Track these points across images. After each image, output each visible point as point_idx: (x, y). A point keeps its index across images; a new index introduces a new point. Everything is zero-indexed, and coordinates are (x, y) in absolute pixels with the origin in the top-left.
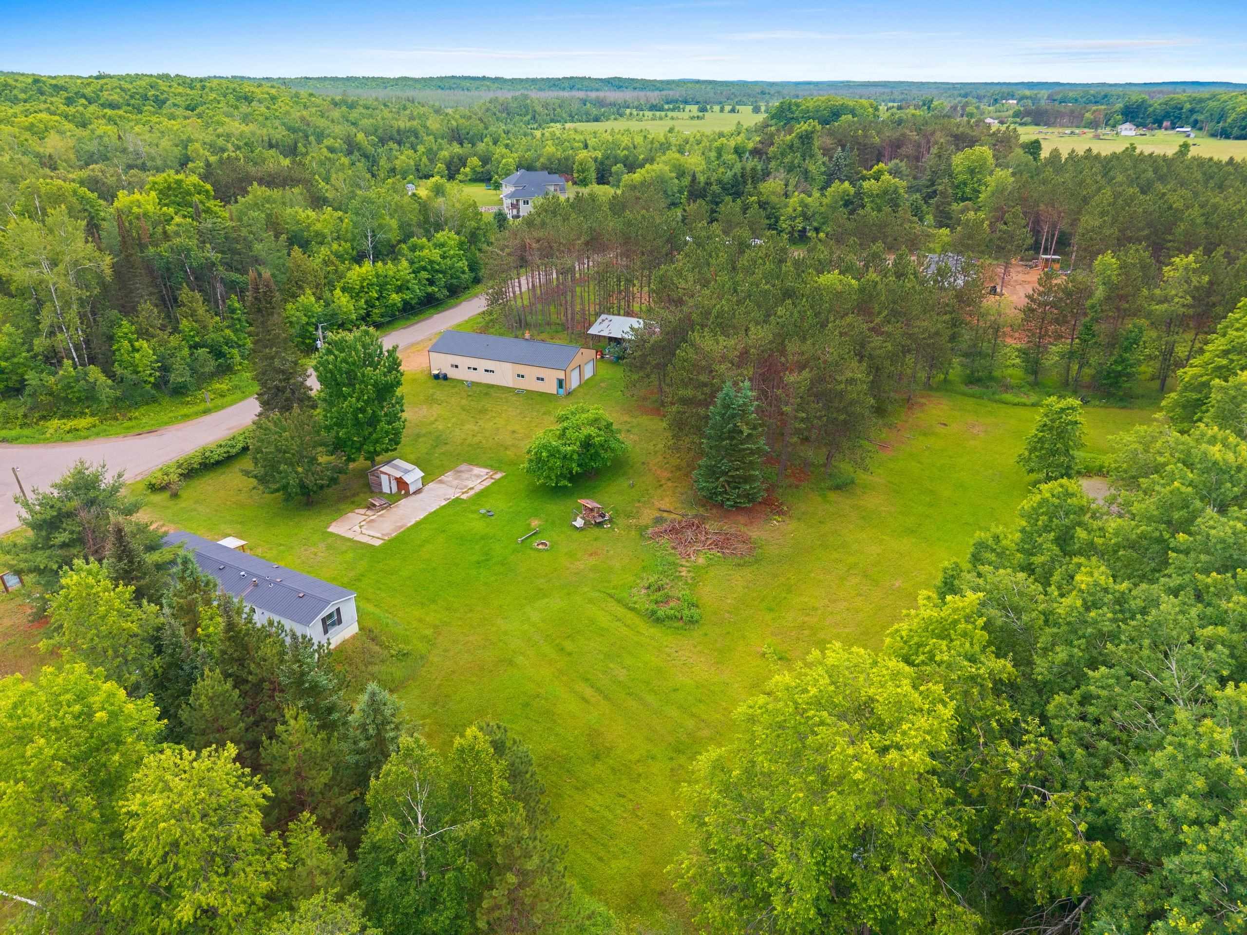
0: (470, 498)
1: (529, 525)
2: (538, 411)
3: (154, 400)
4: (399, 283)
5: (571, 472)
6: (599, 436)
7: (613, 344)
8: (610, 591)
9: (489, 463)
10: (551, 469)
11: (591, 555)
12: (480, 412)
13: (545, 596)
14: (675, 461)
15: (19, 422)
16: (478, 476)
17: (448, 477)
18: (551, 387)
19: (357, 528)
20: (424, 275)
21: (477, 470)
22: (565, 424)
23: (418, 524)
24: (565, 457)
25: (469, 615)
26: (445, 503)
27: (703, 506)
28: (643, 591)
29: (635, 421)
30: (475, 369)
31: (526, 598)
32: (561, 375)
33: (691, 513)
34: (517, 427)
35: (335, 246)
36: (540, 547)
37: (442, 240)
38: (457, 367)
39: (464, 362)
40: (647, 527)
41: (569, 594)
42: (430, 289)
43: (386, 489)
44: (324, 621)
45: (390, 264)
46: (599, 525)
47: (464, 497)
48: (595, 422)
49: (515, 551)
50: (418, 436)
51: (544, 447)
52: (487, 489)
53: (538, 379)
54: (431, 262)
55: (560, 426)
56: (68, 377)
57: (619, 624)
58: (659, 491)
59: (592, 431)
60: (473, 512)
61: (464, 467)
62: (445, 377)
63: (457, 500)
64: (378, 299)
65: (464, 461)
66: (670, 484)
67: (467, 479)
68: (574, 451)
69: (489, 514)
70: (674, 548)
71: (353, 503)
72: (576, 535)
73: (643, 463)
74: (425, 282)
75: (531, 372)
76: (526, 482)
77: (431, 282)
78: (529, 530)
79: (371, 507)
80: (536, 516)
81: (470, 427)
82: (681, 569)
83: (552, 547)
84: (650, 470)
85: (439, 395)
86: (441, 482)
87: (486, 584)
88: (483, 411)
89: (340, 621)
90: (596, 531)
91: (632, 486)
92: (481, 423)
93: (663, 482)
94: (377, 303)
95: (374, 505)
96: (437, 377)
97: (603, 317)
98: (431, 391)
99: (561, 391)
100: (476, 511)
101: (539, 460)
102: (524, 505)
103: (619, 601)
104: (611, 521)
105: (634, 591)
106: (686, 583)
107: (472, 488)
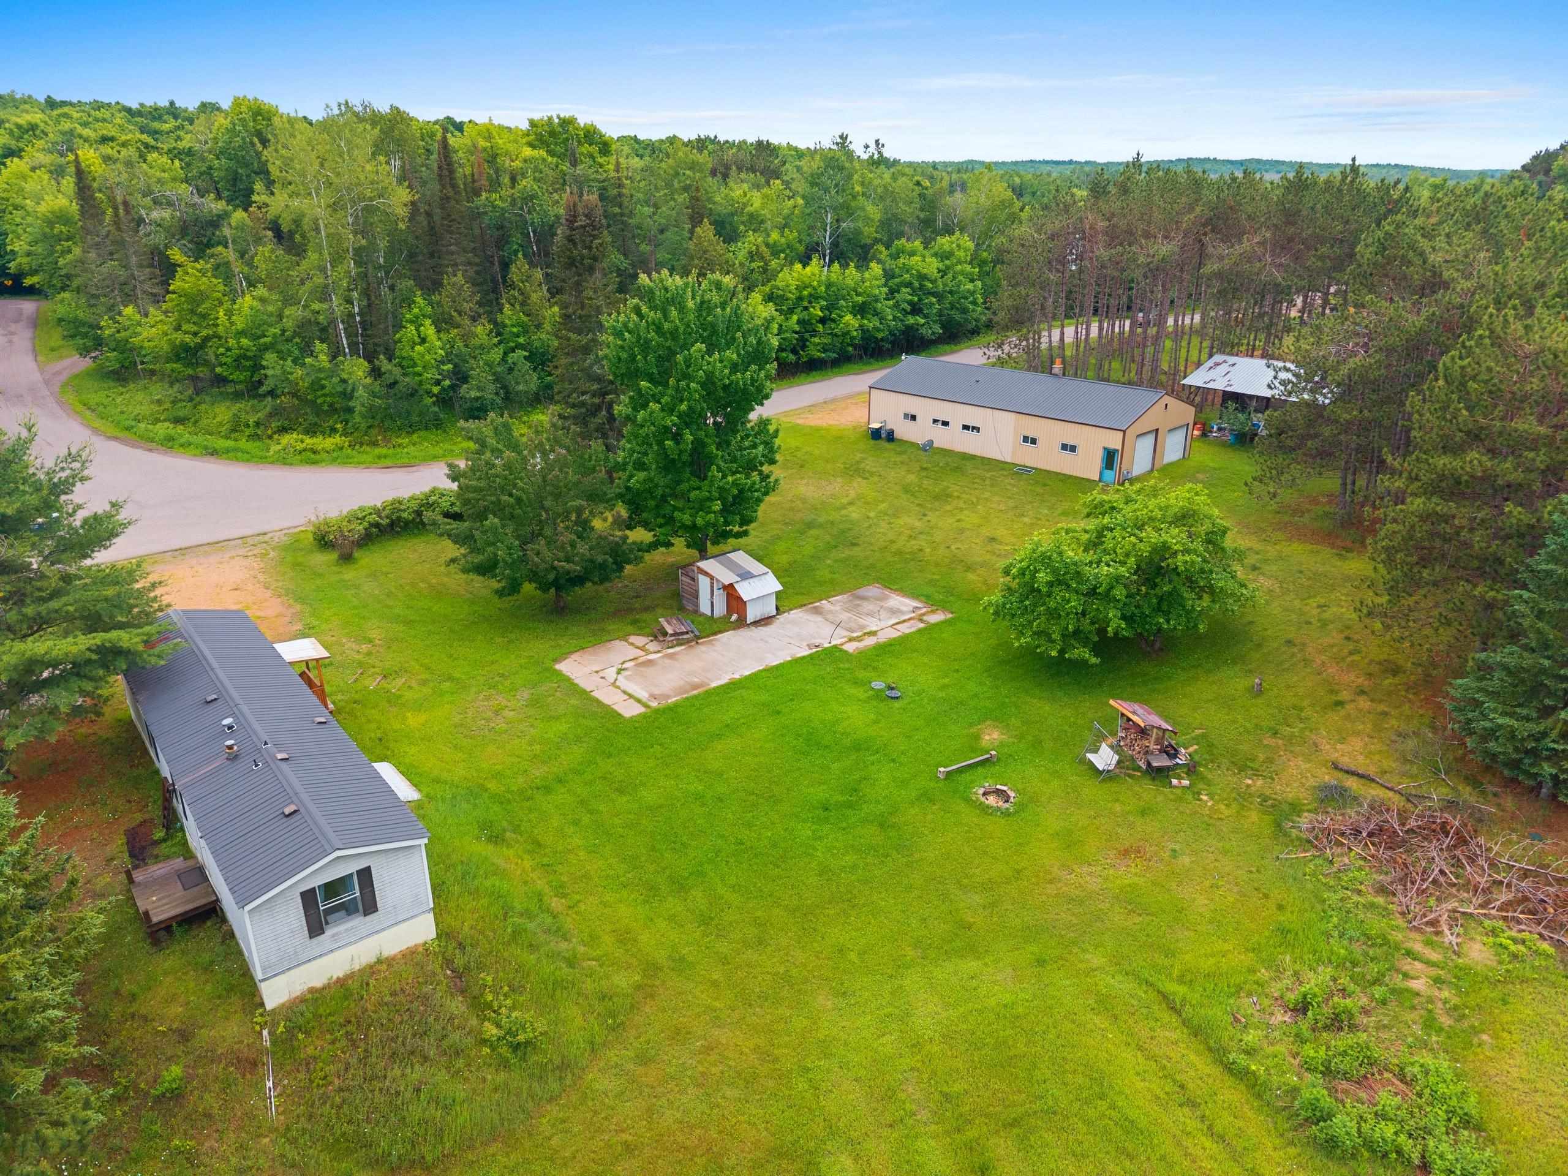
0: (861, 652)
1: (977, 737)
2: (1051, 508)
3: (437, 424)
4: (860, 299)
5: (1102, 632)
6: (1187, 551)
7: (1231, 405)
8: (1171, 987)
9: (928, 590)
10: (1054, 615)
11: (1126, 853)
12: (936, 498)
13: (972, 950)
14: (1376, 650)
15: (248, 432)
16: (894, 612)
17: (835, 605)
18: (1088, 465)
19: (611, 673)
20: (905, 294)
21: (897, 601)
22: (1106, 520)
23: (733, 686)
24: (1093, 592)
25: (751, 955)
26: (806, 652)
27: (1473, 781)
28: (1280, 1017)
29: (1272, 551)
30: (945, 423)
31: (917, 944)
32: (1114, 441)
33: (1438, 794)
34: (1001, 532)
35: (775, 236)
36: (992, 800)
37: (946, 247)
38: (914, 418)
39: (927, 409)
40: (1296, 808)
41: (1041, 962)
42: (911, 320)
43: (705, 608)
44: (308, 898)
45: (852, 270)
46: (1159, 774)
47: (850, 647)
48: (1184, 518)
49: (926, 797)
50: (810, 525)
51: (1045, 560)
52: (904, 639)
53: (1064, 447)
54: (922, 277)
55: (1092, 524)
56: (320, 370)
57: (1186, 1118)
58: (1335, 717)
59: (1174, 537)
60: (856, 683)
61: (873, 591)
62: (891, 437)
63: (833, 654)
64: (823, 321)
65: (878, 580)
66: (1364, 703)
67: (870, 614)
68: (1118, 579)
69: (891, 694)
70: (1381, 890)
71: (634, 622)
72: (1091, 790)
73: (1289, 642)
74: (905, 306)
75: (1051, 433)
76: (993, 642)
77: (916, 310)
78: (974, 750)
79: (659, 635)
80: (997, 716)
81: (909, 520)
82: (1408, 965)
83: (1021, 807)
84: (1306, 662)
85: (870, 464)
86: (817, 611)
87: (824, 871)
88: (943, 497)
89: (370, 906)
90: (1147, 790)
91: (1258, 691)
92: (932, 517)
93: (1345, 695)
94: (820, 327)
95: (665, 634)
96: (876, 434)
97: (1217, 358)
98: (859, 456)
99: (1109, 475)
100: (866, 683)
101: (1032, 590)
102: (972, 687)
103: (1197, 1031)
104: (1191, 769)
105: (1246, 1005)
106: (1430, 1023)
107: (873, 633)
